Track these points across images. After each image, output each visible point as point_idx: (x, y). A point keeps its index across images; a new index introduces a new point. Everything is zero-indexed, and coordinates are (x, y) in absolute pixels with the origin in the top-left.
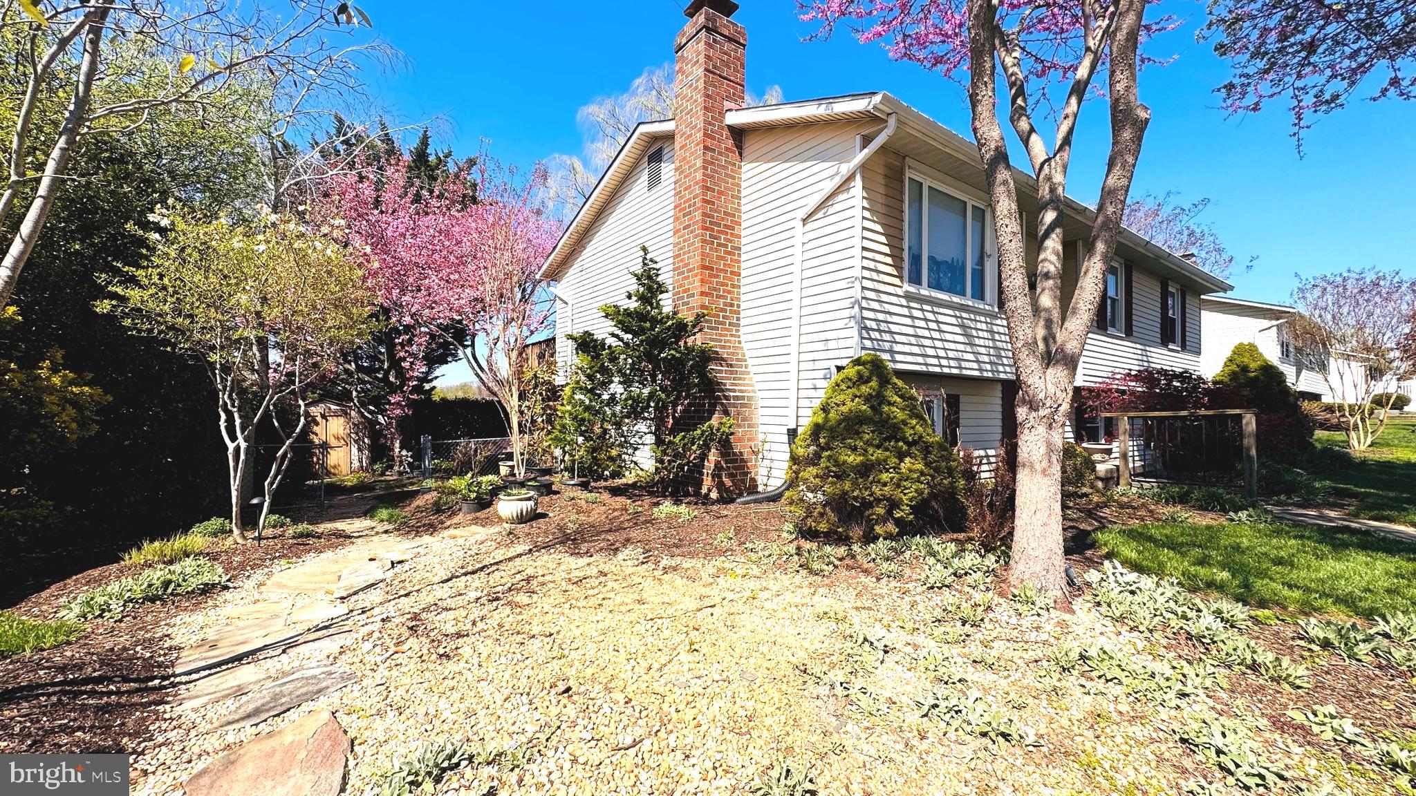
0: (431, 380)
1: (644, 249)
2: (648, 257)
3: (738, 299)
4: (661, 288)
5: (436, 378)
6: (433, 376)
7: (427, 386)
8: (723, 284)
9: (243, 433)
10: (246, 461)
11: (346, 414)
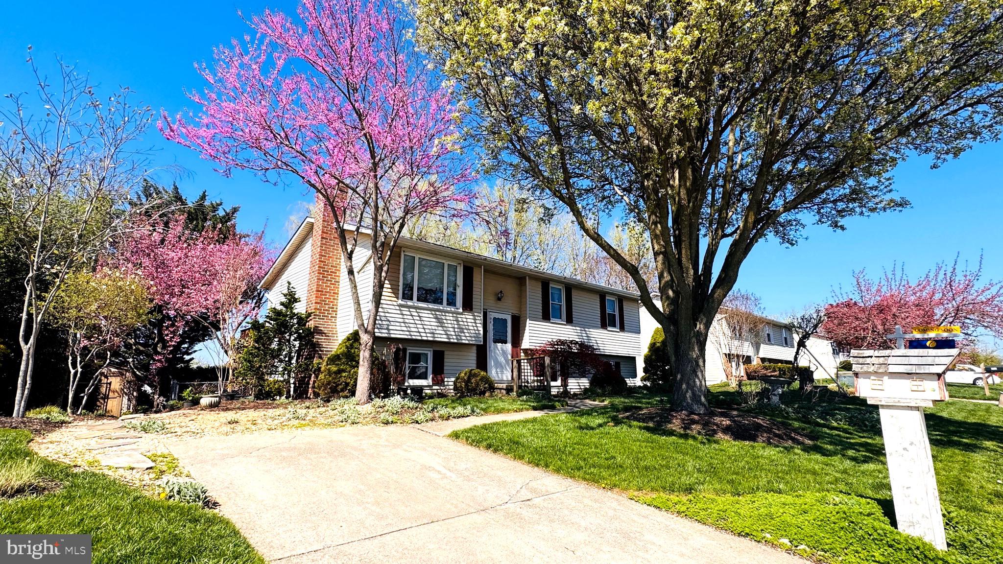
0: (191, 353)
1: (289, 283)
2: (291, 286)
3: (337, 305)
4: (296, 300)
5: (195, 351)
6: (193, 350)
7: (187, 357)
8: (328, 298)
9: (80, 364)
10: (80, 378)
11: (121, 374)
